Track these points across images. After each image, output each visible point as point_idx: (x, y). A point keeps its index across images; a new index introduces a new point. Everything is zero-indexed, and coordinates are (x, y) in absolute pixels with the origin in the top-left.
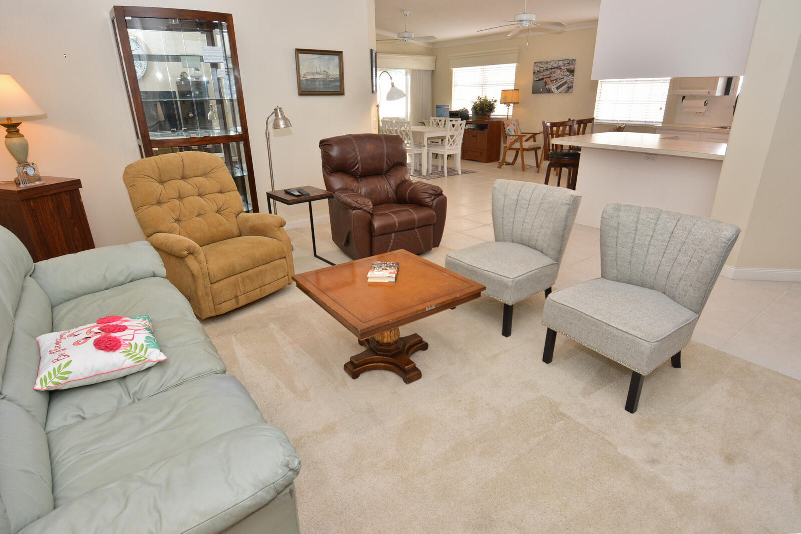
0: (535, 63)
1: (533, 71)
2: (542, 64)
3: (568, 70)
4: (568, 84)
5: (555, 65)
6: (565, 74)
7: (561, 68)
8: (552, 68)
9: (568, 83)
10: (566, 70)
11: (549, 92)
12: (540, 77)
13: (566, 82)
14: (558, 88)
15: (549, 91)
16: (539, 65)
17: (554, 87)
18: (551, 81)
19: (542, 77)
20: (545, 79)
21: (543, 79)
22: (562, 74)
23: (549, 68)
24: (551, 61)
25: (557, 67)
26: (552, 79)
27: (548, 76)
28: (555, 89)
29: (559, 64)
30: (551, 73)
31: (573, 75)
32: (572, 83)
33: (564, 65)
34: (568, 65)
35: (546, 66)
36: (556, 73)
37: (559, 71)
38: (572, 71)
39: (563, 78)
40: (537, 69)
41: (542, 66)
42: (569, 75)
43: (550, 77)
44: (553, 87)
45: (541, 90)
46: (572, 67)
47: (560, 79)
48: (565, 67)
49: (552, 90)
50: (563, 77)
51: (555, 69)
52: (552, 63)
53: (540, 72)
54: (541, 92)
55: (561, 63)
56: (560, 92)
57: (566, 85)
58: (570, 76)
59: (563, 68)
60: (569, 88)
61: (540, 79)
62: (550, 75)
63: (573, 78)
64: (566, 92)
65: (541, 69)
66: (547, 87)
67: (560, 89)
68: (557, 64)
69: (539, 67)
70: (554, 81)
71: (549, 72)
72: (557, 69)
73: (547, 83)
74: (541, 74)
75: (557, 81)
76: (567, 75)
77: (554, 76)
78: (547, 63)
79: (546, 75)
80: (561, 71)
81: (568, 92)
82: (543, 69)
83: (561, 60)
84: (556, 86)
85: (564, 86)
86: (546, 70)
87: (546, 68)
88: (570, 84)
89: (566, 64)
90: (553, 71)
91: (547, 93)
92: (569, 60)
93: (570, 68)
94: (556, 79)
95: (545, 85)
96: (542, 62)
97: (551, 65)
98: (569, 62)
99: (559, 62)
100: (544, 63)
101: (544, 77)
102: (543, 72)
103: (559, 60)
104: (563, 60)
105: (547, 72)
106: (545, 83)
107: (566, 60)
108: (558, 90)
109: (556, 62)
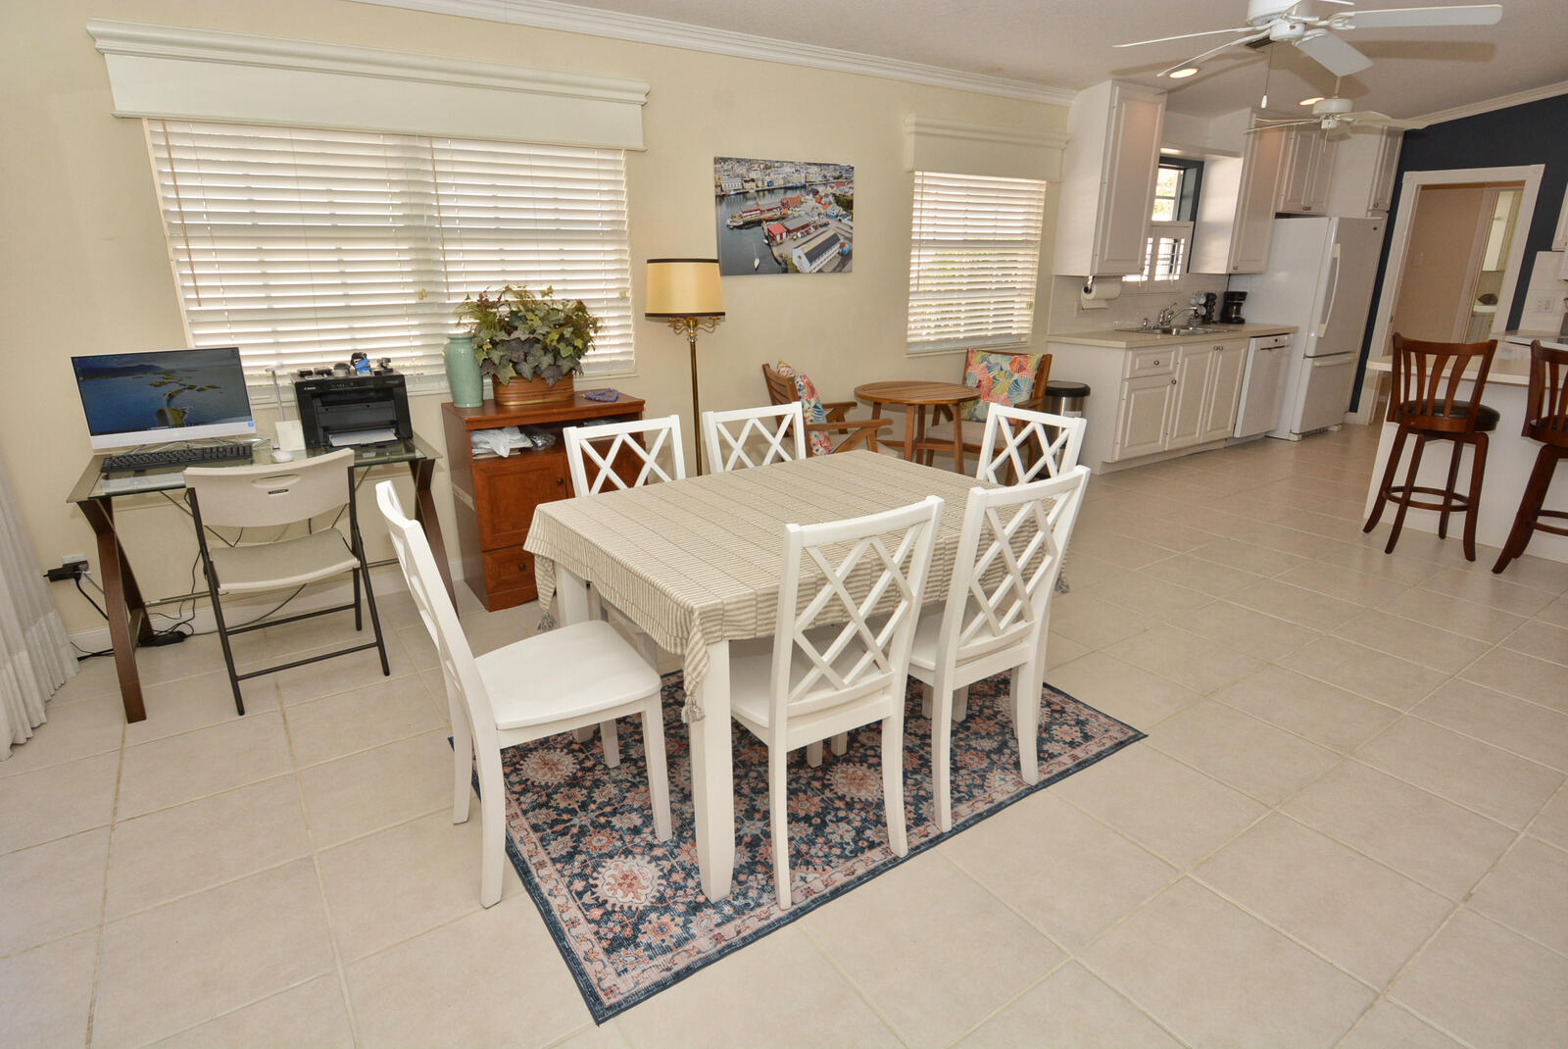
0: (718, 160)
1: (712, 193)
2: (748, 169)
3: (837, 200)
4: (842, 246)
5: (798, 179)
6: (829, 210)
7: (816, 192)
8: (787, 189)
9: (842, 241)
10: (831, 198)
11: (785, 271)
12: (748, 217)
13: (834, 240)
14: (812, 256)
15: (785, 267)
16: (741, 170)
17: (799, 251)
18: (789, 231)
19: (754, 216)
20: (765, 225)
21: (759, 223)
22: (822, 211)
23: (776, 185)
24: (782, 164)
25: (804, 187)
26: (791, 224)
27: (777, 213)
28: (804, 258)
29: (811, 178)
30: (785, 205)
33: (824, 181)
34: (839, 185)
35: (768, 179)
36: (803, 206)
37: (810, 199)
38: (849, 205)
39: (826, 225)
40: (731, 186)
41: (753, 175)
43: (783, 218)
44: (797, 255)
45: (757, 262)
46: (847, 190)
47: (816, 228)
48: (830, 190)
49: (795, 261)
52: (788, 169)
53: (747, 199)
54: (757, 271)
55: (815, 175)
56: (820, 271)
57: (836, 249)
59: (821, 189)
61: (748, 225)
62: (784, 211)
63: (852, 228)
64: (834, 270)
65: (748, 186)
66: (776, 251)
67: (818, 262)
68: (803, 175)
69: (739, 180)
70: (799, 235)
71: (779, 198)
72: (803, 191)
73: (773, 238)
74: (750, 204)
75: (808, 234)
76: (837, 216)
77: (796, 214)
78: (767, 168)
79: (769, 210)
80: (816, 201)
81: (840, 271)
82: (757, 187)
83: (815, 164)
84: (806, 251)
85: (830, 252)
86: (766, 192)
87: (766, 184)
88: (846, 248)
89: (831, 179)
90: (790, 199)
91: (778, 273)
92: (837, 167)
93: (842, 193)
94: (803, 227)
95: (769, 245)
96: (749, 163)
97: (784, 178)
98: (837, 174)
99: (809, 171)
100: (759, 166)
101: (762, 217)
102: (755, 199)
103: (809, 164)
104: (821, 165)
105: (771, 201)
106: (767, 238)
107: (828, 165)
108: (815, 264)
109: (798, 168)
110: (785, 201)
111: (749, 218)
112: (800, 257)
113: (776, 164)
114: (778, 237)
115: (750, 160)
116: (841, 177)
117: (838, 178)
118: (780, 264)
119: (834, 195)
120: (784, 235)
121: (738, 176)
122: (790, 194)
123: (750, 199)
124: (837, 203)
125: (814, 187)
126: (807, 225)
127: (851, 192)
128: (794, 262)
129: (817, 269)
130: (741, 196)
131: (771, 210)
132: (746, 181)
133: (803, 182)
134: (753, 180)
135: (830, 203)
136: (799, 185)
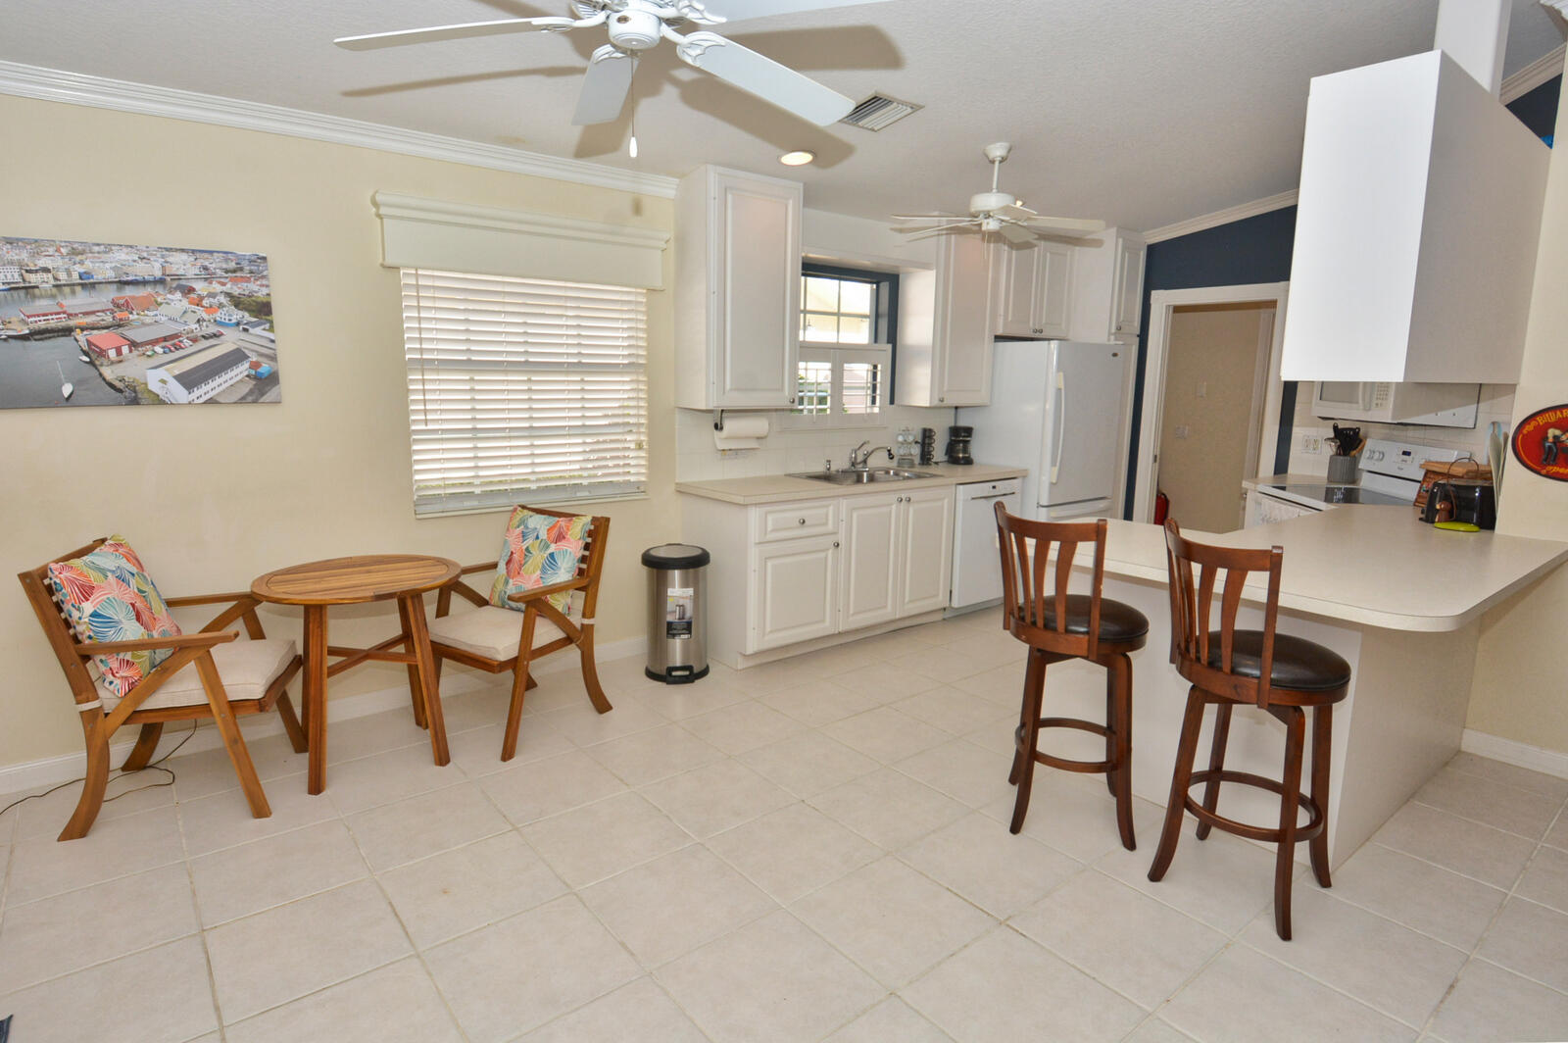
2: (35, 254)
3: (237, 302)
4: (255, 365)
5: (149, 270)
6: (219, 315)
7: (191, 290)
9: (252, 358)
10: (222, 299)
13: (236, 357)
14: (189, 380)
15: (132, 396)
16: (18, 254)
17: (162, 373)
18: (133, 345)
19: (53, 323)
20: (80, 335)
21: (67, 331)
22: (205, 316)
23: (98, 277)
24: (109, 248)
25: (161, 282)
26: (137, 335)
27: (107, 318)
29: (173, 270)
30: (121, 306)
31: (271, 329)
32: (273, 358)
33: (208, 276)
34: (235, 280)
35: (78, 268)
36: (163, 309)
37: (178, 302)
38: (262, 310)
39: (215, 336)
41: (42, 262)
42: (255, 325)
43: (119, 325)
44: (158, 377)
45: (67, 389)
46: (255, 289)
47: (194, 340)
48: (216, 287)
49: (154, 386)
50: (213, 329)
51: (149, 290)
52: (122, 256)
53: (34, 297)
55: (181, 264)
56: (211, 402)
57: (242, 370)
58: (258, 330)
59: (201, 287)
60: (264, 384)
61: (41, 334)
62: (118, 315)
63: (273, 341)
64: (242, 401)
65: (33, 279)
66: (109, 373)
67: (204, 388)
68: (157, 265)
69: (16, 269)
70: (158, 349)
71: (104, 298)
72: (160, 289)
73: (102, 353)
74: (43, 304)
75: (177, 348)
76: (238, 324)
77: (148, 320)
78: (74, 252)
79: (86, 314)
80: (191, 303)
81: (255, 402)
82: (56, 279)
83: (183, 250)
84: (177, 372)
85: (231, 374)
86: (78, 289)
87: (75, 276)
88: (265, 368)
89: (219, 272)
90: (133, 298)
91: (120, 405)
92: (230, 256)
93: (247, 293)
94: (165, 339)
95: (91, 363)
96: (37, 245)
97: (114, 269)
98: (232, 265)
99: (170, 259)
100: (58, 250)
101: (72, 323)
102: (53, 297)
103: (167, 250)
104: (193, 251)
105: (91, 300)
106: (86, 353)
107: (211, 252)
108: (197, 392)
109: (145, 255)
110: (122, 302)
111: (42, 325)
112: (164, 382)
113: (96, 249)
114: (112, 354)
115: (36, 241)
116: (241, 269)
117: (234, 271)
118: (120, 391)
119: (228, 295)
120: (125, 350)
121: (11, 263)
122: (129, 292)
123: (41, 297)
124: (236, 306)
125: (183, 282)
126: (176, 336)
127: (265, 291)
128: (150, 387)
129: (201, 400)
130: (22, 293)
131: (93, 313)
132: (27, 271)
133: (158, 274)
134: (46, 270)
135: (221, 306)
136: (151, 278)
